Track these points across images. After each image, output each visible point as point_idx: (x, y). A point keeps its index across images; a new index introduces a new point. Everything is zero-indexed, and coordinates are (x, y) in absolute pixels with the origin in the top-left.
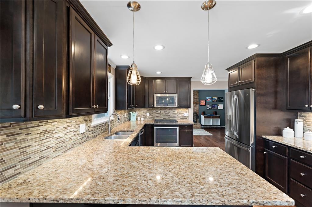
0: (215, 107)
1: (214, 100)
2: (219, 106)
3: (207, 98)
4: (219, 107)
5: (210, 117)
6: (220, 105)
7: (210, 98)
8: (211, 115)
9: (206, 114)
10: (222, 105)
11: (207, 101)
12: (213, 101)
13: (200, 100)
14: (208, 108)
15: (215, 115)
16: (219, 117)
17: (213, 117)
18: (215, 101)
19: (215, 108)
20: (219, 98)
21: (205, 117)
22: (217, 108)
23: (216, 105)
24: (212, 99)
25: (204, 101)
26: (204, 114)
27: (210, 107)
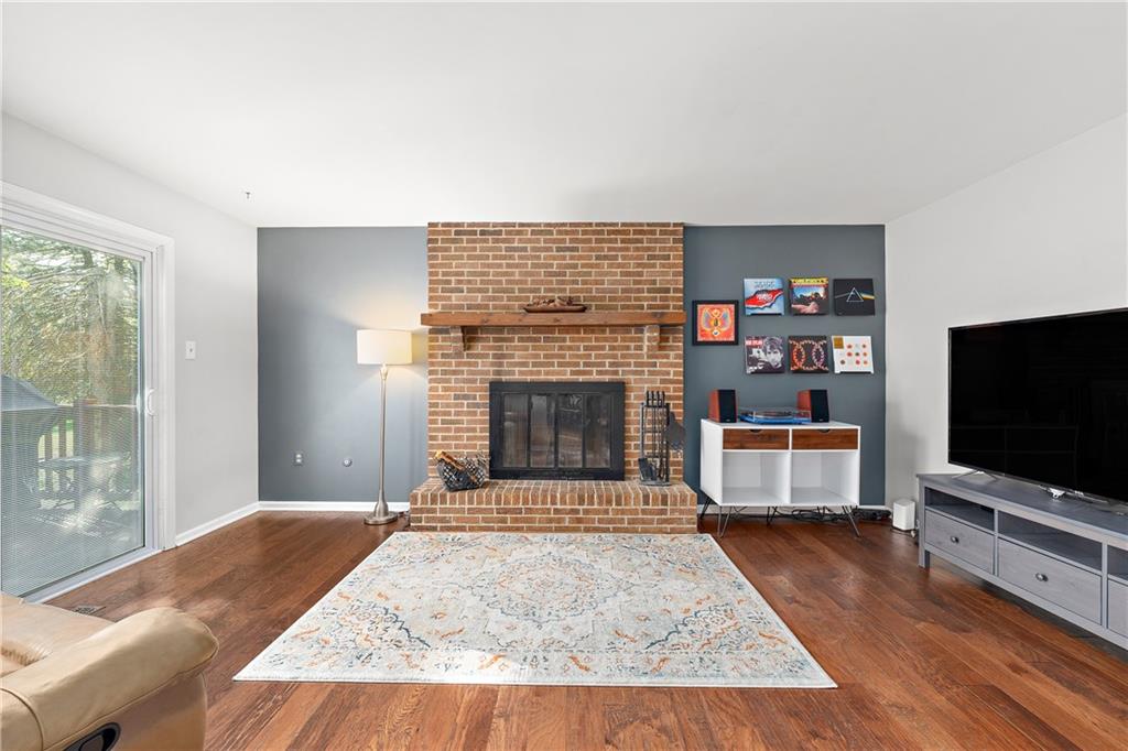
0: (809, 357)
1: (805, 301)
2: (840, 346)
3: (751, 285)
4: (838, 354)
5: (776, 440)
6: (847, 340)
7: (775, 284)
8: (782, 417)
9: (740, 408)
10: (867, 340)
11: (751, 309)
12: (798, 314)
13: (695, 304)
14: (754, 361)
15: (815, 420)
16: (846, 440)
17: (804, 441)
18: (811, 308)
19: (809, 362)
20: (839, 285)
21: (731, 440)
22: (829, 362)
23: (818, 339)
24: (788, 291)
25: (727, 311)
26: (727, 408)
27: (776, 358)
